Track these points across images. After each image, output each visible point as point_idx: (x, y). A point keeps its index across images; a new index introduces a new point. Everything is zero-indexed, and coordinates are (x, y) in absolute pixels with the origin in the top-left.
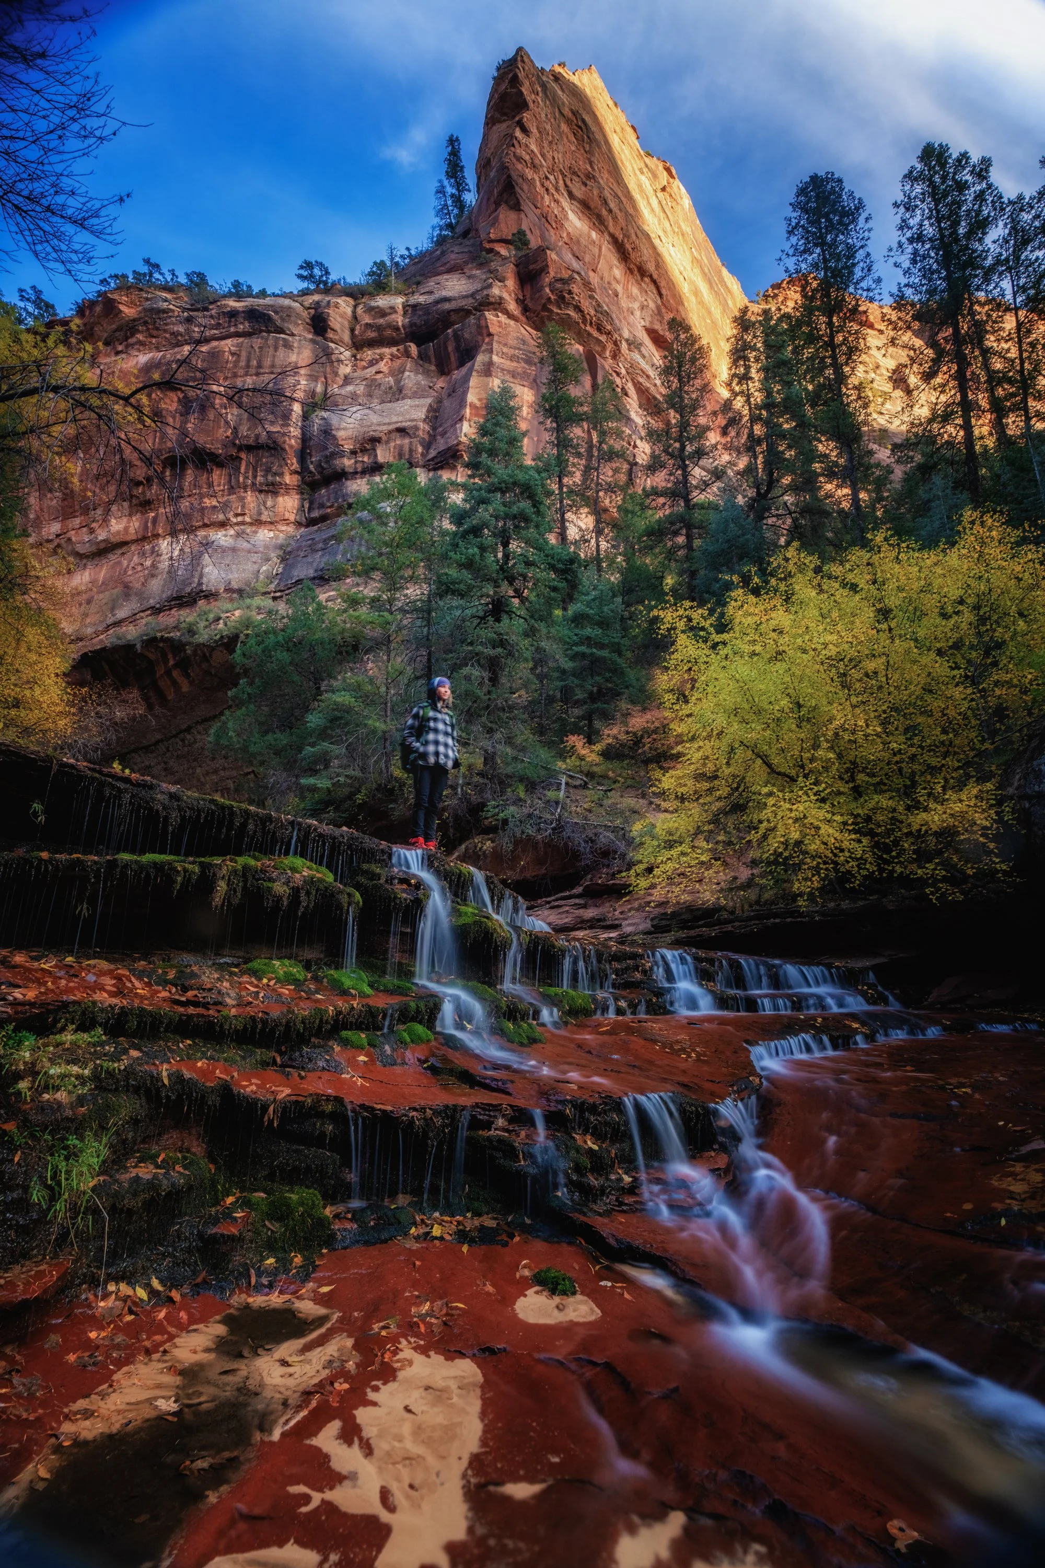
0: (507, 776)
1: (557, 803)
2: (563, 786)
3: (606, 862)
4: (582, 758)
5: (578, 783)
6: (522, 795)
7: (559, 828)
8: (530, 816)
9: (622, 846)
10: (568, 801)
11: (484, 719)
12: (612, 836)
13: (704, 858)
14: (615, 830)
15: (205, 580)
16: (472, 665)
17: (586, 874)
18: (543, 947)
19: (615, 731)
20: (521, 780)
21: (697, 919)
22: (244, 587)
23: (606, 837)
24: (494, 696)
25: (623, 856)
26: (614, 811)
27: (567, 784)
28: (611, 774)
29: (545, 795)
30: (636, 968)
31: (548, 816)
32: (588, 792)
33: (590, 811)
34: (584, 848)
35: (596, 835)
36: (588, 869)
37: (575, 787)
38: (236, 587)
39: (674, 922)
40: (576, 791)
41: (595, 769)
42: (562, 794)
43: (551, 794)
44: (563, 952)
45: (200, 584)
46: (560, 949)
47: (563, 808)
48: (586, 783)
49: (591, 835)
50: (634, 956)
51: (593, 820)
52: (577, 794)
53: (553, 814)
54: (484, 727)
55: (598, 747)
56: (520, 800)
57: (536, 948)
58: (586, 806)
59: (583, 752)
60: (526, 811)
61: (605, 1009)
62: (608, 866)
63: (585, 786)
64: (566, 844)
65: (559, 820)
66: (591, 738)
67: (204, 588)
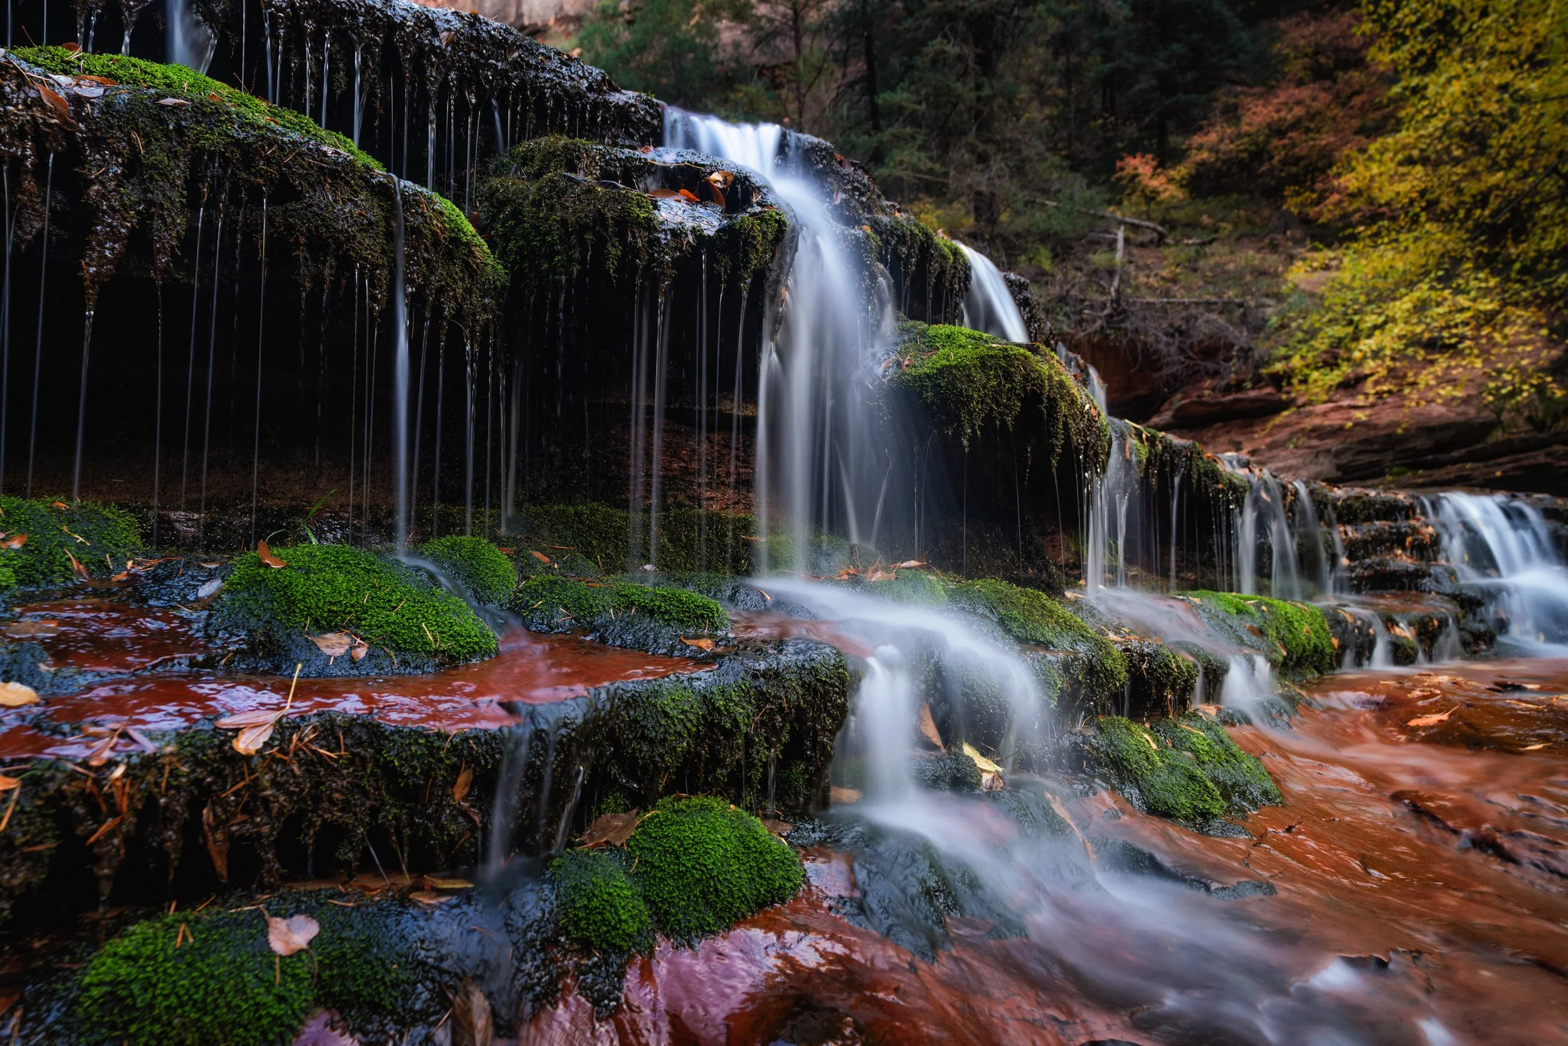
0: (1018, 235)
1: (1111, 273)
2: (1120, 244)
3: (1210, 365)
4: (1151, 197)
5: (1145, 238)
6: (1047, 265)
7: (1119, 311)
8: (1063, 299)
9: (1241, 337)
10: (1132, 268)
11: (971, 138)
12: (1221, 320)
13: (1487, 305)
14: (1226, 308)
15: (525, 9)
16: (945, 36)
17: (1173, 392)
18: (1186, 480)
19: (1213, 137)
20: (1044, 238)
21: (1441, 447)
22: (583, 11)
23: (1209, 323)
24: (986, 92)
25: (1246, 352)
26: (1219, 276)
27: (1127, 241)
28: (1205, 219)
29: (1087, 262)
30: (1398, 540)
31: (1098, 298)
32: (1166, 251)
33: (1174, 280)
34: (1167, 347)
35: (1187, 320)
36: (1176, 383)
37: (1142, 245)
38: (571, 13)
39: (1389, 456)
40: (1146, 252)
41: (1175, 214)
42: (1119, 256)
43: (1099, 258)
44: (1237, 491)
45: (520, 16)
46: (1232, 487)
47: (1121, 281)
48: (1162, 237)
49: (1178, 322)
50: (1390, 511)
51: (1180, 295)
52: (1149, 257)
53: (1103, 292)
54: (972, 150)
55: (1181, 171)
56: (1044, 273)
57: (1165, 481)
58: (1165, 273)
59: (1154, 183)
60: (1054, 291)
61: (1364, 651)
62: (1215, 374)
63: (1160, 241)
64: (1132, 342)
65: (1117, 301)
66: (1166, 158)
67: (526, 22)
